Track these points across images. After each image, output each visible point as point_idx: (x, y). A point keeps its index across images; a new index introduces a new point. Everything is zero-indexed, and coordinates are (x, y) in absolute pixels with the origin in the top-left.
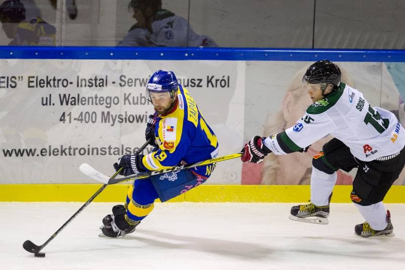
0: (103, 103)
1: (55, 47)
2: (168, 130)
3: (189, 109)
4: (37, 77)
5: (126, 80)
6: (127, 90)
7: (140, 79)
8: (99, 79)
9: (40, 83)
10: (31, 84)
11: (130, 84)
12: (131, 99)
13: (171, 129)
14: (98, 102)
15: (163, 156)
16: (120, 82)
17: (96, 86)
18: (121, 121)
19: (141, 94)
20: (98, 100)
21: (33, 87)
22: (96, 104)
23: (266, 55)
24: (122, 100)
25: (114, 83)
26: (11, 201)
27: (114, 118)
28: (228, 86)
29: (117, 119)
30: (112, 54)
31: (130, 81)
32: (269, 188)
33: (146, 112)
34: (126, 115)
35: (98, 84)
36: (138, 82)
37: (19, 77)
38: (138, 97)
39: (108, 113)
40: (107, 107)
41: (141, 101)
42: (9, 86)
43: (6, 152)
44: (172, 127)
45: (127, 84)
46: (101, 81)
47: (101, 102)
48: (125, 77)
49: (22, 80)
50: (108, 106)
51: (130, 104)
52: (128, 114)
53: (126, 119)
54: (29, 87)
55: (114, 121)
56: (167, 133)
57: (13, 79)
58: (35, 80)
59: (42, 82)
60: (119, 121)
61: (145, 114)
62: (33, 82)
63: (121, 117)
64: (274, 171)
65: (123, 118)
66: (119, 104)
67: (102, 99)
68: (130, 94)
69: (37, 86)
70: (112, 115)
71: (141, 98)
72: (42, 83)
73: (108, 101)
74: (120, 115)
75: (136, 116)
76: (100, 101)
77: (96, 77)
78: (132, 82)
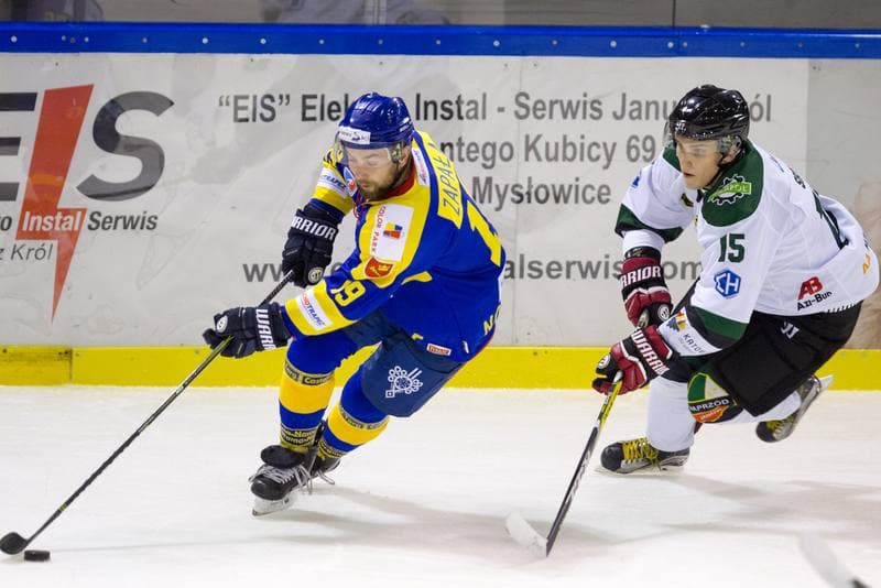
0: (476, 158)
1: (364, 26)
2: (386, 233)
3: (441, 186)
4: (323, 97)
5: (530, 103)
6: (532, 126)
7: (561, 102)
8: (466, 102)
9: (330, 111)
10: (309, 113)
11: (539, 113)
12: (540, 146)
13: (396, 232)
14: (464, 155)
15: (355, 290)
16: (517, 108)
17: (460, 118)
18: (518, 198)
19: (565, 137)
20: (464, 149)
21: (314, 119)
22: (461, 160)
23: (857, 45)
24: (520, 149)
25: (501, 110)
26: (263, 385)
27: (502, 191)
28: (768, 119)
29: (510, 195)
30: (496, 43)
31: (540, 106)
32: (864, 355)
33: (577, 179)
34: (530, 186)
35: (463, 114)
36: (557, 108)
37: (281, 97)
38: (557, 144)
39: (489, 180)
40: (485, 166)
41: (564, 151)
42: (258, 117)
43: (250, 270)
44: (399, 228)
45: (531, 112)
46: (472, 106)
47: (472, 156)
48: (527, 97)
49: (287, 103)
50: (489, 163)
51: (539, 159)
52: (535, 183)
53: (529, 193)
54: (304, 118)
55: (502, 198)
56: (383, 240)
57: (267, 102)
58: (317, 102)
59: (334, 107)
60: (513, 200)
61: (573, 183)
62: (313, 107)
63: (517, 189)
64: (875, 317)
65: (524, 191)
66: (514, 160)
67: (473, 148)
68: (538, 137)
69: (322, 119)
70: (497, 186)
71: (565, 146)
72: (335, 111)
73: (489, 151)
74: (516, 186)
75: (553, 186)
76: (468, 152)
77: (459, 97)
78: (544, 109)
